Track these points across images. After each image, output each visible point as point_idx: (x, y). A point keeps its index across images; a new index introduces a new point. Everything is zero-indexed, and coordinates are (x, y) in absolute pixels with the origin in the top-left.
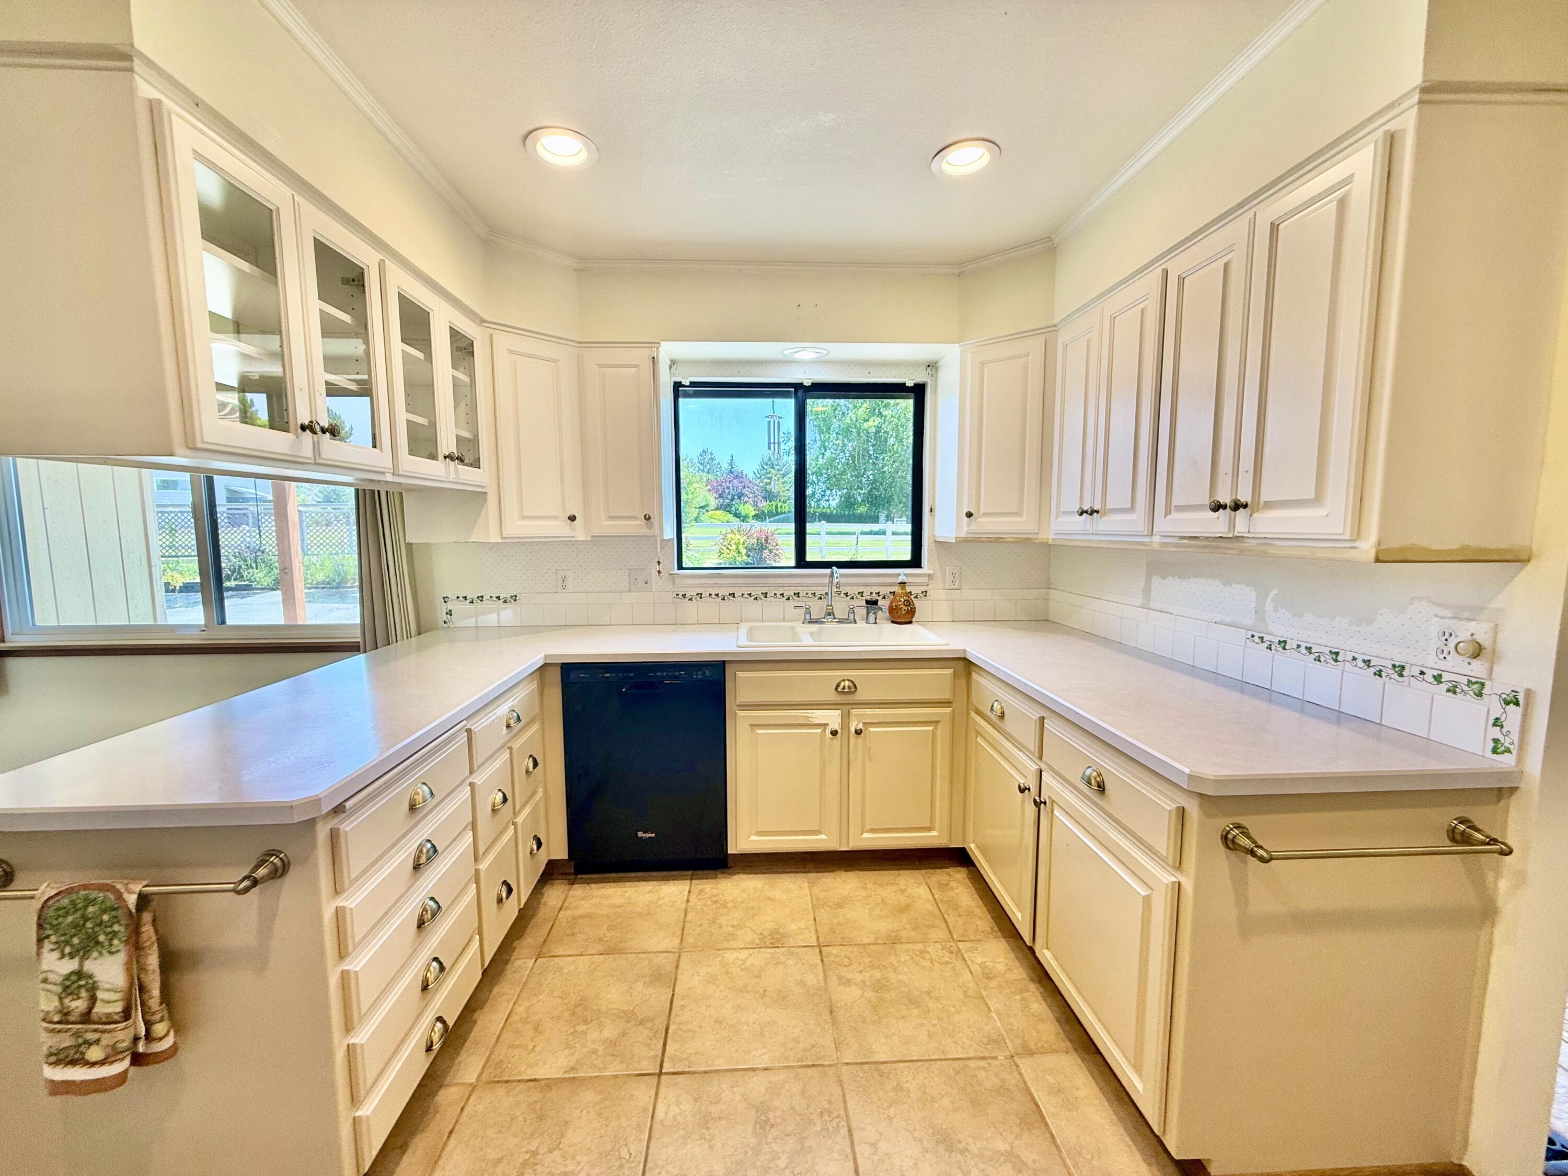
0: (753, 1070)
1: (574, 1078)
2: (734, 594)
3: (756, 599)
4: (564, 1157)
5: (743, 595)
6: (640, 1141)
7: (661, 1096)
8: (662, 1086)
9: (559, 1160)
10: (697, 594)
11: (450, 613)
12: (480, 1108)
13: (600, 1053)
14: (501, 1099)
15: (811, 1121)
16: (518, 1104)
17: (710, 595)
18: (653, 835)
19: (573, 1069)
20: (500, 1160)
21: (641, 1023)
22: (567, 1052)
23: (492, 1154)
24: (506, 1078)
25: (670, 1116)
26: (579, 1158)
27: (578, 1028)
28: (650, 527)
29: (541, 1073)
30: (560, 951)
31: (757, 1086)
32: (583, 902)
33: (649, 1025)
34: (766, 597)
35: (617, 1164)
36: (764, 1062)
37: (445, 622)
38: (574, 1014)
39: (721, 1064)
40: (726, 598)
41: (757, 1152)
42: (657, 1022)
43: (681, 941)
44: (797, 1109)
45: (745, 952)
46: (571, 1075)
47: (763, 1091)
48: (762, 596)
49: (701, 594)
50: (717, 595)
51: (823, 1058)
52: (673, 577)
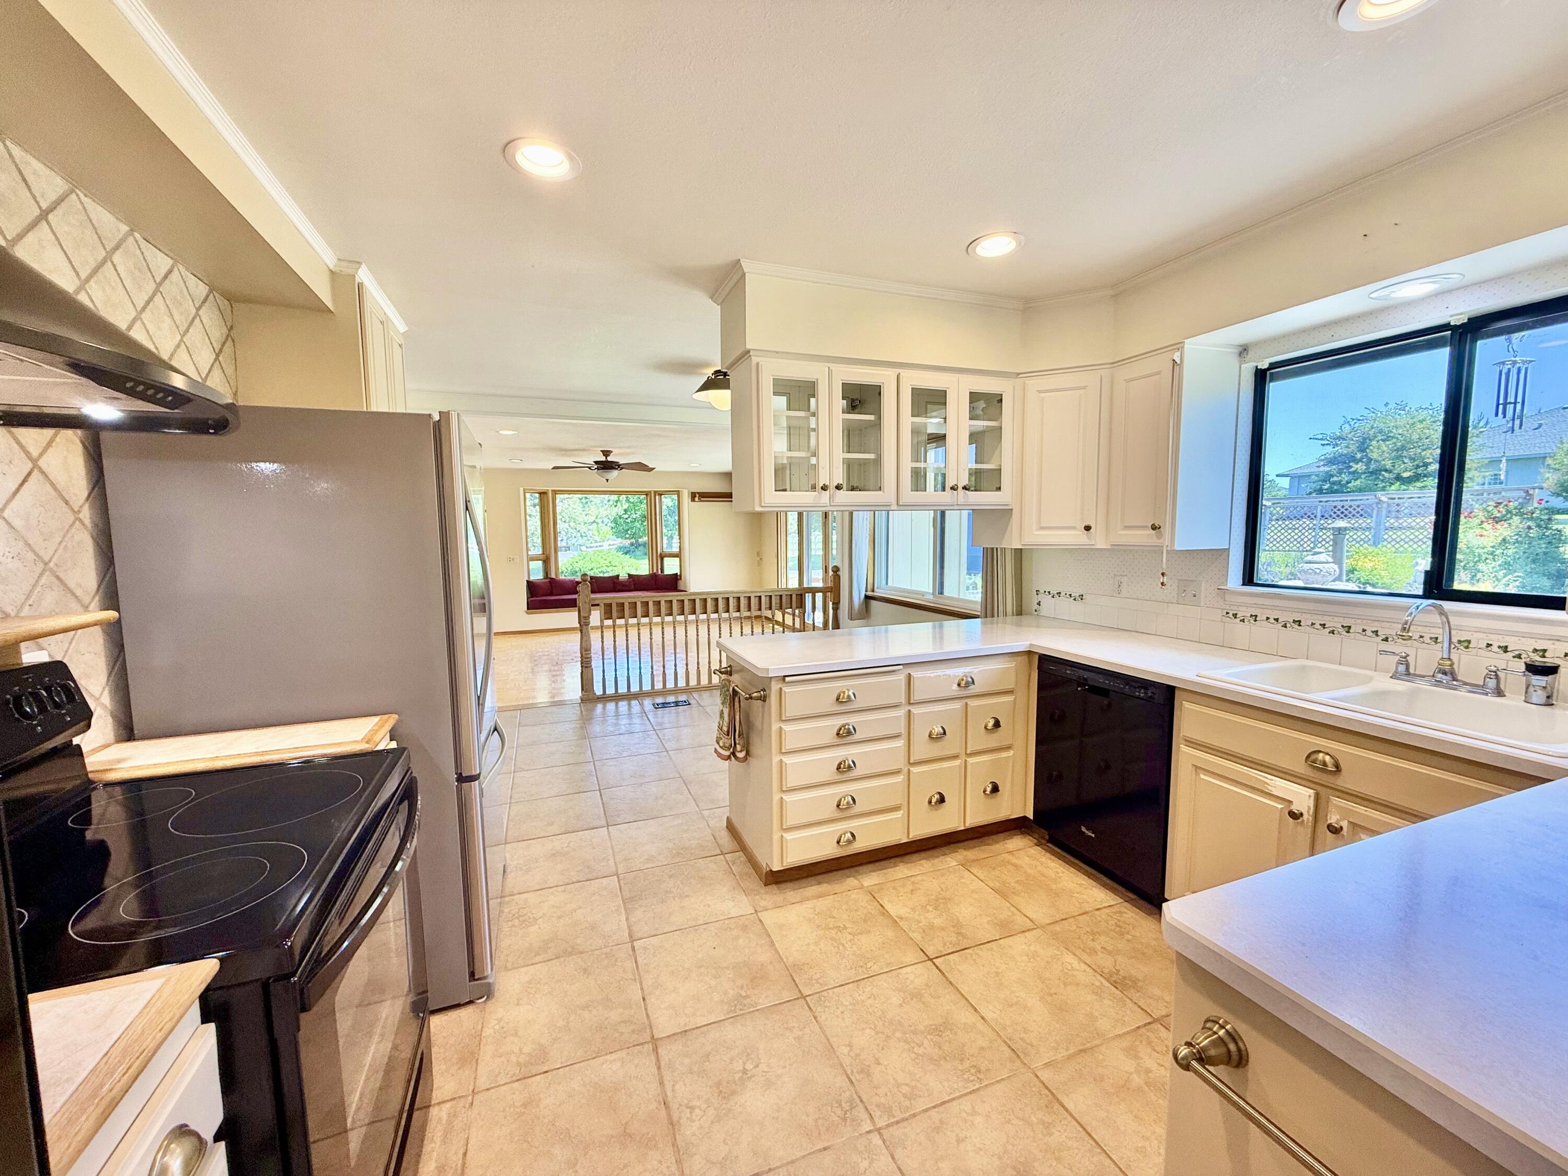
0: (976, 1010)
1: (896, 922)
2: (1300, 621)
3: (1333, 632)
4: (850, 941)
5: (1313, 624)
6: (881, 969)
7: (916, 966)
8: (923, 964)
9: (848, 939)
10: (1251, 616)
11: (1039, 604)
12: (853, 896)
13: (921, 924)
14: (863, 900)
15: (962, 1060)
16: (865, 908)
17: (1268, 618)
18: (1093, 836)
19: (901, 918)
20: (834, 918)
21: (959, 934)
22: (909, 910)
23: (835, 913)
24: (875, 895)
25: (906, 976)
26: (854, 946)
27: (928, 907)
28: (1160, 536)
29: (888, 906)
30: (974, 871)
31: (964, 1016)
32: (1027, 859)
33: (960, 938)
34: (1348, 632)
35: (861, 964)
36: (989, 1016)
37: (1036, 611)
38: (937, 900)
39: (964, 989)
40: (1288, 625)
41: (915, 1032)
42: (965, 941)
43: (1050, 924)
44: (965, 1048)
45: (1083, 965)
46: (897, 920)
47: (963, 1021)
48: (1342, 630)
49: (1256, 616)
50: (1277, 620)
51: (1026, 1054)
52: (1222, 592)
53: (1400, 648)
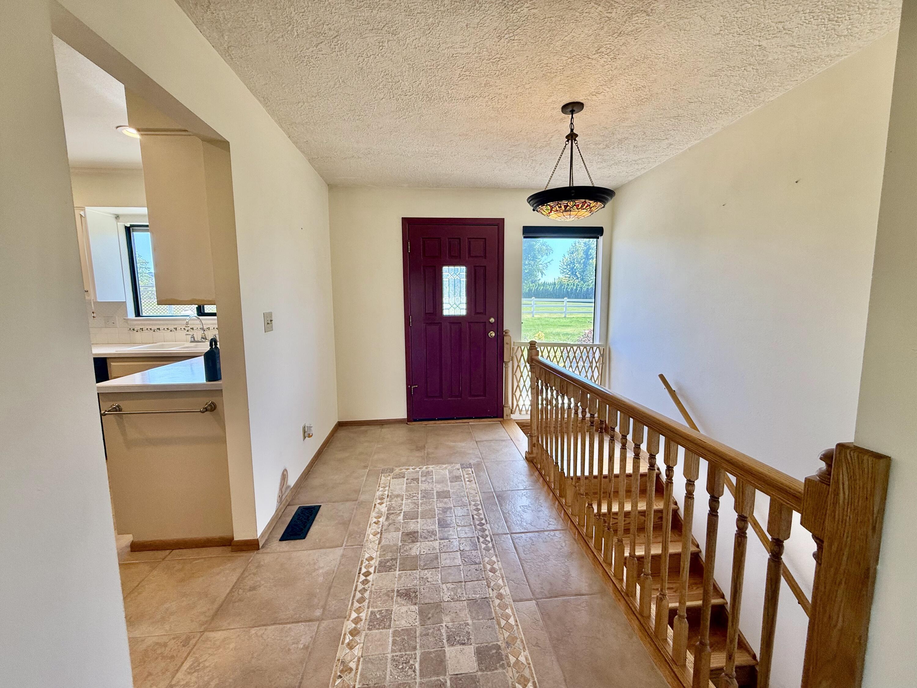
2: (159, 329)
3: (171, 331)
10: (141, 329)
28: (89, 295)
34: (176, 330)
50: (150, 329)
52: (127, 320)
53: (191, 333)
